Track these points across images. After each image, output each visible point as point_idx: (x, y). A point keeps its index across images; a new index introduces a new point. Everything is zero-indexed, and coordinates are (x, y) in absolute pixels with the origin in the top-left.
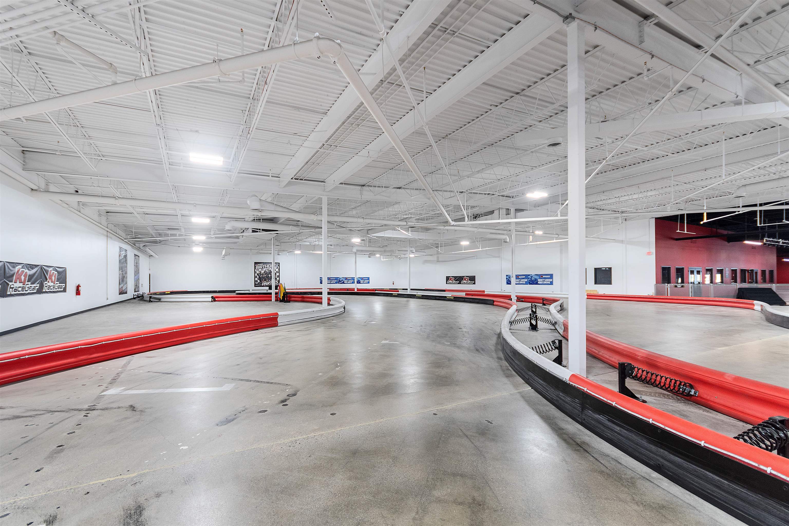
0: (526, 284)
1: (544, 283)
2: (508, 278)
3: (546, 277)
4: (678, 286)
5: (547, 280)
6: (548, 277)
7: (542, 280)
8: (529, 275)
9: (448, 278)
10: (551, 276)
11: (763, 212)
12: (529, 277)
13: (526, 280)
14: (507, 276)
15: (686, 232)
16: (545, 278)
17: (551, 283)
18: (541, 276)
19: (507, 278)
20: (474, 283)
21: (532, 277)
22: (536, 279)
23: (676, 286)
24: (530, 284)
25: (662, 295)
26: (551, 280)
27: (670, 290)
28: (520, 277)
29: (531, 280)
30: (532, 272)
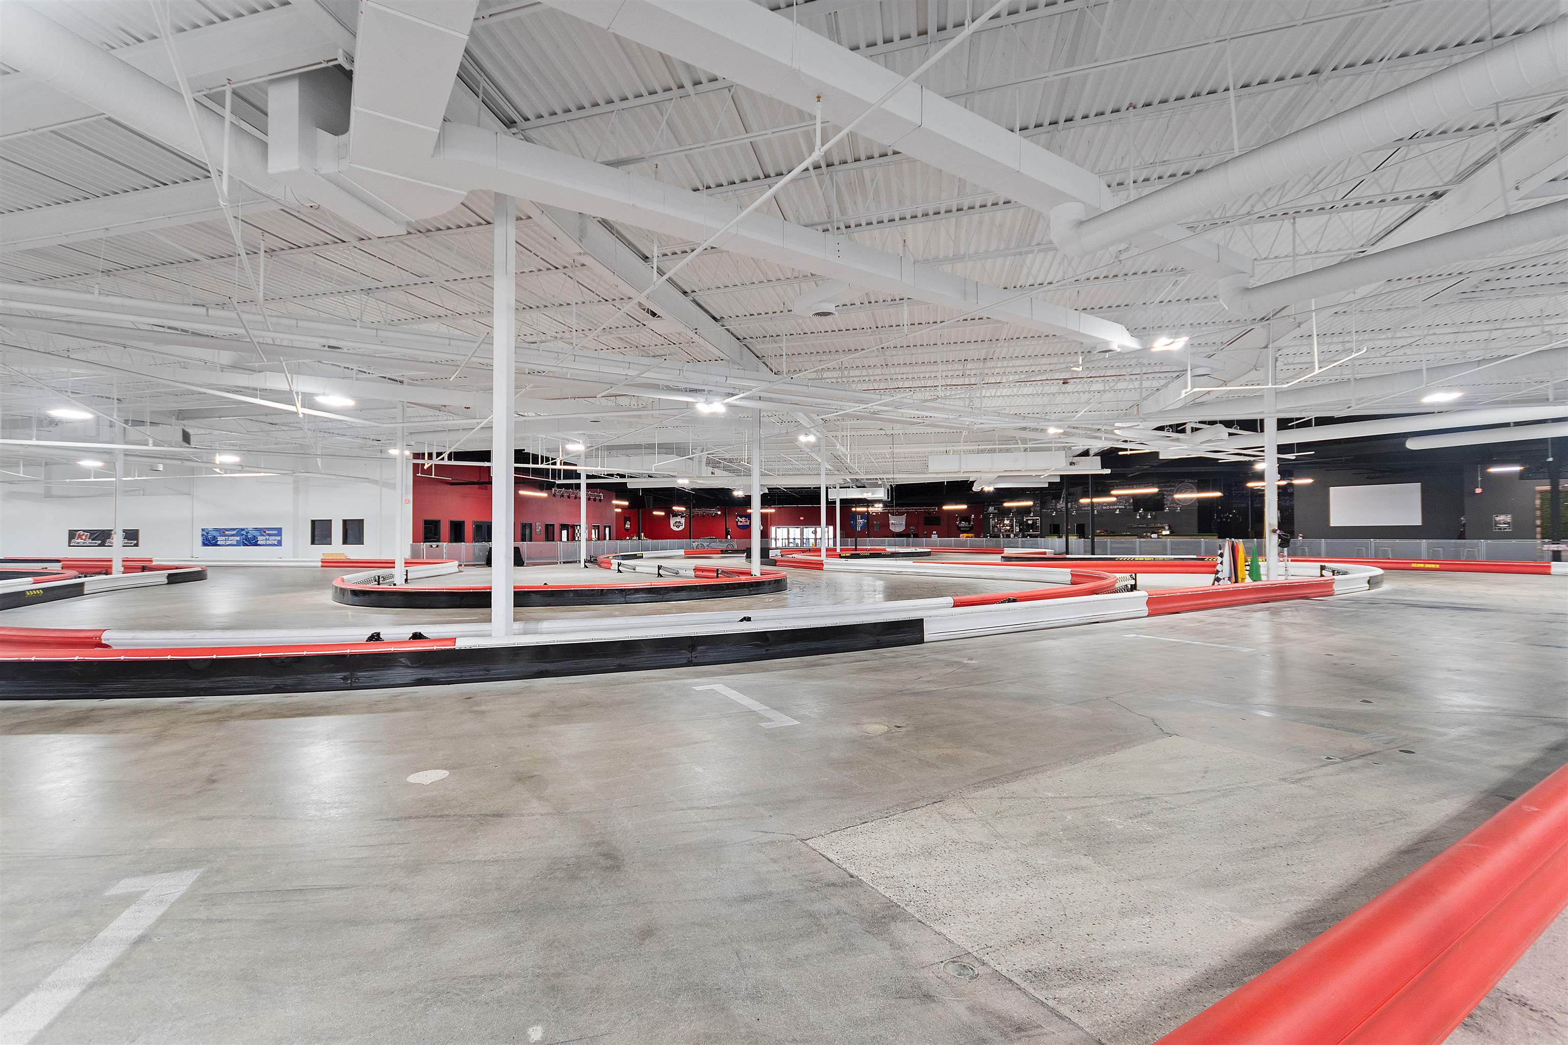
0: (238, 544)
1: (268, 542)
2: (205, 534)
3: (271, 532)
4: (433, 546)
5: (273, 538)
6: (274, 532)
7: (264, 538)
8: (243, 530)
9: (72, 534)
10: (279, 531)
11: (486, 464)
12: (244, 532)
13: (238, 538)
14: (203, 530)
15: (433, 476)
16: (269, 535)
17: (280, 543)
18: (262, 531)
19: (203, 535)
20: (136, 545)
21: (247, 533)
22: (255, 536)
23: (431, 546)
24: (245, 545)
25: (419, 558)
26: (279, 538)
27: (426, 551)
28: (226, 533)
29: (247, 539)
30: (250, 525)
